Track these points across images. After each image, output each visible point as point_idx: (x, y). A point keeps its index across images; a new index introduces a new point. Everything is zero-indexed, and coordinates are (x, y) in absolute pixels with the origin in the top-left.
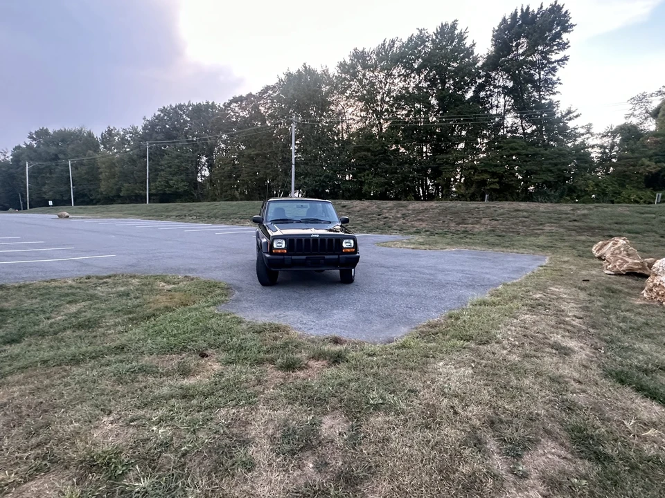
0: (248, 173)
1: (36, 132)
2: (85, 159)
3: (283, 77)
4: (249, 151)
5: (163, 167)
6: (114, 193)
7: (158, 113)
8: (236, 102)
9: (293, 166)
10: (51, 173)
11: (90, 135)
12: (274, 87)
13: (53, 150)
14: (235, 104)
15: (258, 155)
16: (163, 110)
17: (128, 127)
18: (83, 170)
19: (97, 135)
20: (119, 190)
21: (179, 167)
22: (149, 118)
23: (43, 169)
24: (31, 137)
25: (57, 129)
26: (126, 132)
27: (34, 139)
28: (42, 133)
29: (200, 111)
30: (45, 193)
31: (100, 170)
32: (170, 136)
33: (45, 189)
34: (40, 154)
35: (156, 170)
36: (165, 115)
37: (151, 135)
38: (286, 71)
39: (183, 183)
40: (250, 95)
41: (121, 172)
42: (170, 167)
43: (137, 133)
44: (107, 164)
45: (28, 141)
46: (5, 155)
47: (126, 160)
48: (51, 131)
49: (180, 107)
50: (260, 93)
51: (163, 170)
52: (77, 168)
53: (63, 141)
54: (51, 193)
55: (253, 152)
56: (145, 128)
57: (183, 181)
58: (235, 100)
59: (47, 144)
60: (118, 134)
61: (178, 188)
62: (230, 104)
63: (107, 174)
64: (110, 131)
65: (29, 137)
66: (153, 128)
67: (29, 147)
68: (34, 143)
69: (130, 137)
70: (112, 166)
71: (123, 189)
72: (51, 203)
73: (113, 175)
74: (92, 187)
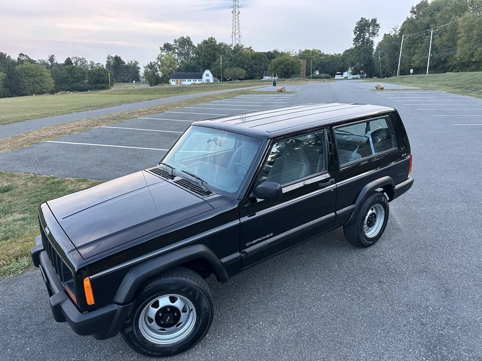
1: (417, 6)
2: (449, 25)
6: (467, 58)
13: (427, 20)
18: (446, 36)
20: (472, 55)
23: (417, 39)
27: (415, 13)
28: (422, 5)
31: (459, 35)
33: (415, 58)
34: (416, 26)
41: (479, 35)
44: (466, 28)
45: (409, 15)
46: (396, 31)
48: (429, 2)
53: (438, 10)
54: (418, 62)
59: (424, 15)
63: (464, 38)
65: (411, 12)
68: (414, 16)
70: (471, 29)
71: (476, 54)
72: (412, 71)
73: (469, 39)
74: (451, 53)
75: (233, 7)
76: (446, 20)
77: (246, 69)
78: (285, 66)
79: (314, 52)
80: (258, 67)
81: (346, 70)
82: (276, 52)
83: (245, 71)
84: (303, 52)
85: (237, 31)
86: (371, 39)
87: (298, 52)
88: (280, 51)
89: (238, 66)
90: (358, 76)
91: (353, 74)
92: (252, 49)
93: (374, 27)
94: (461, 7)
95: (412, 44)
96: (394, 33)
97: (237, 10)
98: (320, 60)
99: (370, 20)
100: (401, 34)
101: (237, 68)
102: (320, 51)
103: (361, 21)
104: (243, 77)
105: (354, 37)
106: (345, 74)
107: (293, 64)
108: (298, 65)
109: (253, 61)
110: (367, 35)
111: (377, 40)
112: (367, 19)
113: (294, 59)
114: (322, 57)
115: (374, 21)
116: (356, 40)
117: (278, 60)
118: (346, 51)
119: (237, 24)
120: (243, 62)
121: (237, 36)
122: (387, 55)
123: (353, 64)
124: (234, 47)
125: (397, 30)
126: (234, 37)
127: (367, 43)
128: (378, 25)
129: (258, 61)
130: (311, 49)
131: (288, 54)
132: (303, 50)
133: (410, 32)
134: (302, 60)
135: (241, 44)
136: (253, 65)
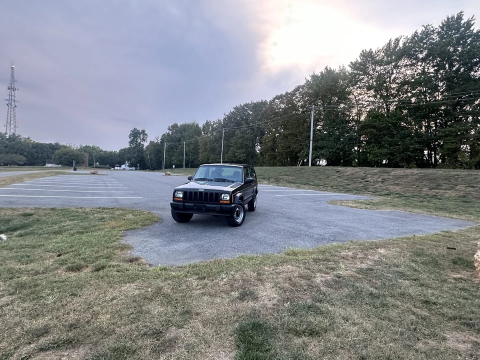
0: (283, 147)
1: (171, 126)
2: (193, 140)
3: (310, 79)
4: (285, 131)
5: (232, 145)
7: (232, 110)
8: (278, 99)
9: (311, 142)
10: (177, 149)
11: (197, 125)
12: (304, 86)
13: (179, 135)
14: (277, 101)
15: (289, 134)
16: (236, 108)
17: (216, 120)
18: (192, 147)
19: (201, 126)
21: (241, 144)
22: (227, 114)
23: (173, 147)
24: (169, 129)
25: (182, 124)
26: (214, 124)
27: (171, 130)
28: (175, 126)
29: (257, 107)
30: (173, 161)
31: (200, 147)
32: (238, 124)
33: (174, 158)
34: (172, 138)
35: (229, 146)
36: (237, 111)
37: (227, 124)
38: (311, 74)
39: (243, 155)
40: (287, 93)
41: (210, 148)
42: (236, 144)
43: (221, 123)
44: (203, 143)
45: (168, 131)
47: (214, 140)
48: (179, 125)
49: (246, 105)
50: (293, 91)
51: (232, 146)
52: (188, 146)
53: (184, 130)
54: (176, 161)
55: (287, 132)
56: (224, 120)
57: (243, 153)
58: (277, 97)
59: (176, 132)
60: (210, 125)
61: (240, 158)
62: (274, 100)
63: (203, 149)
64: (207, 123)
65: (168, 129)
66: (230, 119)
67: (168, 134)
68: (170, 132)
69: (216, 126)
70: (206, 144)
71: (210, 158)
72: (174, 166)
73: (206, 150)
74: (196, 157)
75: (7, 100)
76: (190, 137)
77: (26, 156)
78: (70, 156)
79: (94, 148)
80: (40, 155)
81: (124, 163)
82: (57, 144)
83: (25, 158)
84: (83, 147)
85: (12, 122)
86: (142, 143)
87: (79, 147)
88: (61, 144)
89: (16, 153)
90: (134, 168)
91: (130, 166)
92: (31, 139)
93: (143, 135)
94: (198, 131)
95: (170, 149)
96: (156, 141)
97: (13, 104)
98: (100, 154)
99: (141, 130)
100: (162, 142)
101: (15, 155)
102: (99, 148)
103: (134, 130)
104: (22, 163)
105: (130, 140)
106: (123, 166)
107: (77, 156)
108: (82, 157)
109: (35, 150)
110: (139, 141)
111: (146, 144)
112: (138, 129)
113: (77, 152)
114: (102, 153)
115: (143, 131)
116: (131, 142)
117: (62, 151)
118: (121, 149)
119: (12, 116)
120: (22, 149)
121: (12, 126)
122: (153, 155)
123: (129, 160)
124: (10, 136)
125: (159, 139)
126: (8, 126)
127: (139, 145)
128: (146, 135)
129: (39, 150)
130: (91, 146)
131: (70, 147)
132: (84, 145)
133: (168, 141)
134: (85, 153)
135: (17, 134)
136: (34, 153)
